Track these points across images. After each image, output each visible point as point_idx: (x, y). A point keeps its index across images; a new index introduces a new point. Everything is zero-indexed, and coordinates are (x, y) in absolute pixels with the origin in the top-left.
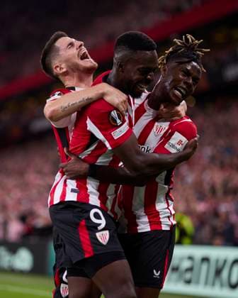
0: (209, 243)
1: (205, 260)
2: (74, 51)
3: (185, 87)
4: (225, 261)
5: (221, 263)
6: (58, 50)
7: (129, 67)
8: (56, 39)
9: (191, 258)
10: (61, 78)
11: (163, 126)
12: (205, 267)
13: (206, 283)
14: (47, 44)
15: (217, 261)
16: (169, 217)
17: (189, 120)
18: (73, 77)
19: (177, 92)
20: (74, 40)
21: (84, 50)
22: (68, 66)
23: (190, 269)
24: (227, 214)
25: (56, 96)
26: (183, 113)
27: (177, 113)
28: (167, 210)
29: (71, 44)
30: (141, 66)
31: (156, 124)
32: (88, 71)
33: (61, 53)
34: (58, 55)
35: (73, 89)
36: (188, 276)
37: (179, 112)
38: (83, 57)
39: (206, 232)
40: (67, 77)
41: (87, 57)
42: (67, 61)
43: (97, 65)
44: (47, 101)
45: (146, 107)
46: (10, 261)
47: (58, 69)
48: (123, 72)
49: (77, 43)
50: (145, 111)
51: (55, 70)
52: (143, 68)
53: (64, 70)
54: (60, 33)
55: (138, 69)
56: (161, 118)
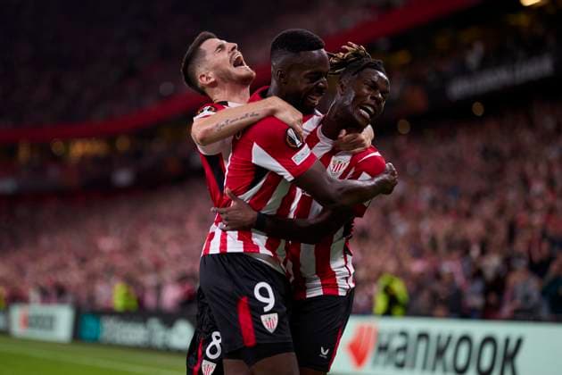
0: (428, 314)
1: (423, 336)
2: (225, 56)
3: (373, 103)
4: (449, 338)
5: (443, 341)
6: (204, 54)
7: (293, 75)
8: (202, 41)
9: (404, 334)
10: (208, 91)
11: (343, 162)
12: (422, 345)
13: (424, 367)
14: (190, 48)
15: (439, 337)
16: (347, 279)
17: (377, 154)
18: (224, 89)
19: (363, 112)
20: (224, 42)
21: (239, 54)
22: (218, 75)
23: (404, 349)
24: (452, 275)
25: (206, 112)
26: (368, 143)
27: (360, 143)
28: (345, 270)
29: (221, 47)
30: (308, 71)
31: (333, 158)
32: (243, 81)
33: (207, 58)
34: (205, 61)
35: (226, 103)
36: (400, 357)
37: (362, 141)
38: (237, 63)
39: (423, 299)
40: (216, 89)
41: (242, 64)
42: (216, 68)
43: (254, 74)
44: (194, 119)
45: (319, 134)
46: (164, 338)
47: (204, 79)
48: (286, 83)
49: (229, 45)
50: (318, 141)
51: (199, 80)
52: (311, 73)
53: (213, 80)
54: (208, 33)
55: (306, 76)
56: (340, 151)
